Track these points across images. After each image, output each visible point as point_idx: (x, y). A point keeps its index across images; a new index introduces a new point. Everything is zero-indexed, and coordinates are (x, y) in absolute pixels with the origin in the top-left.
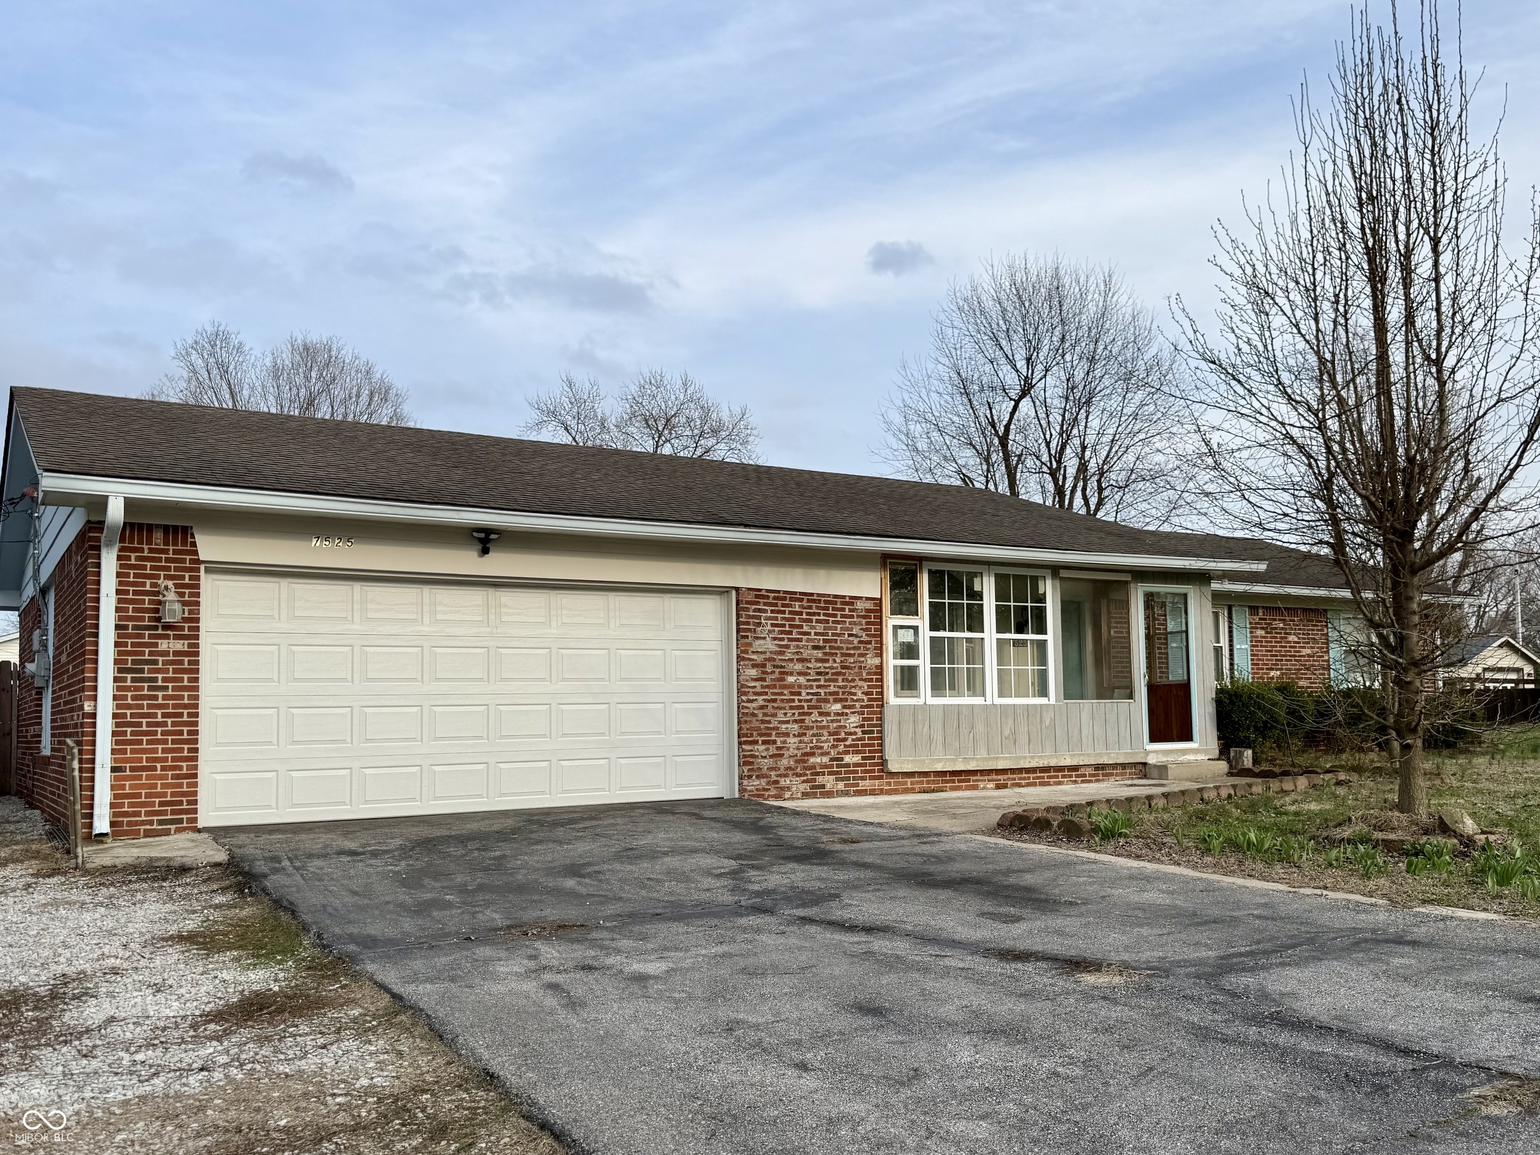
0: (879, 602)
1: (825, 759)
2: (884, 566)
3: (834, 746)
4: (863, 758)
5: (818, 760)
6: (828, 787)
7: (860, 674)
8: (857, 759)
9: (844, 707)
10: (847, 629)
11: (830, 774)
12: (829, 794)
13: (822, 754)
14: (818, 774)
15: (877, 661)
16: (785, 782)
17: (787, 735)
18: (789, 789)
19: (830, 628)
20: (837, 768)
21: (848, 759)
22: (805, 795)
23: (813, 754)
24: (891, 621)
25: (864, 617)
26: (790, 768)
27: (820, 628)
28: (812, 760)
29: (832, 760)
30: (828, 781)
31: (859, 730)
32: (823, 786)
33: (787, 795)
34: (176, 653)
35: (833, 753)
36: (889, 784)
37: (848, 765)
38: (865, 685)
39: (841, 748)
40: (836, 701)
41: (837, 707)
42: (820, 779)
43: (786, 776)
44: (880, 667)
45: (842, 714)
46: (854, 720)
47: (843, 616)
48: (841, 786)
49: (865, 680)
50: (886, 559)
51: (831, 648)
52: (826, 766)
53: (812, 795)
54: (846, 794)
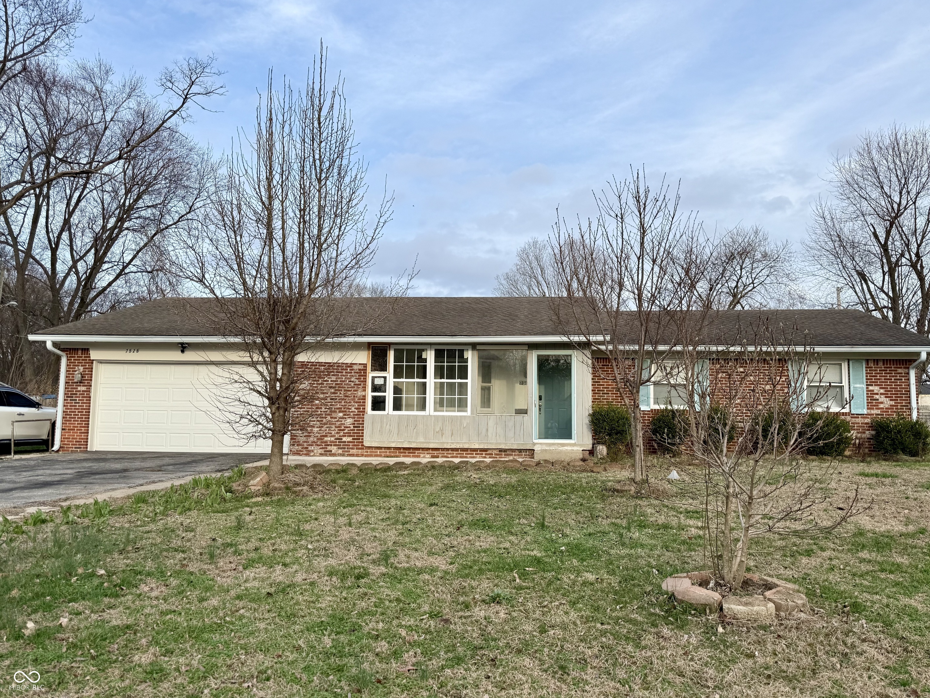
0: (365, 365)
1: (333, 439)
2: (369, 349)
3: (337, 433)
4: (353, 439)
5: (329, 439)
6: (333, 452)
7: (354, 399)
8: (350, 439)
9: (344, 415)
10: (349, 379)
11: (334, 445)
12: (334, 455)
13: (331, 436)
15: (363, 393)
16: (310, 448)
17: (314, 427)
18: (313, 451)
19: (339, 378)
20: (339, 443)
21: (344, 439)
22: (321, 455)
23: (326, 436)
24: (371, 375)
25: (357, 373)
26: (314, 442)
27: (334, 378)
28: (326, 439)
29: (336, 439)
30: (334, 449)
31: (352, 426)
32: (331, 451)
34: (83, 391)
35: (337, 436)
36: (367, 452)
37: (345, 442)
38: (356, 405)
40: (340, 412)
41: (341, 415)
44: (365, 396)
45: (343, 418)
46: (349, 421)
47: (346, 373)
48: (340, 451)
50: (370, 346)
51: (339, 387)
52: (333, 442)
53: (326, 455)
54: (343, 455)
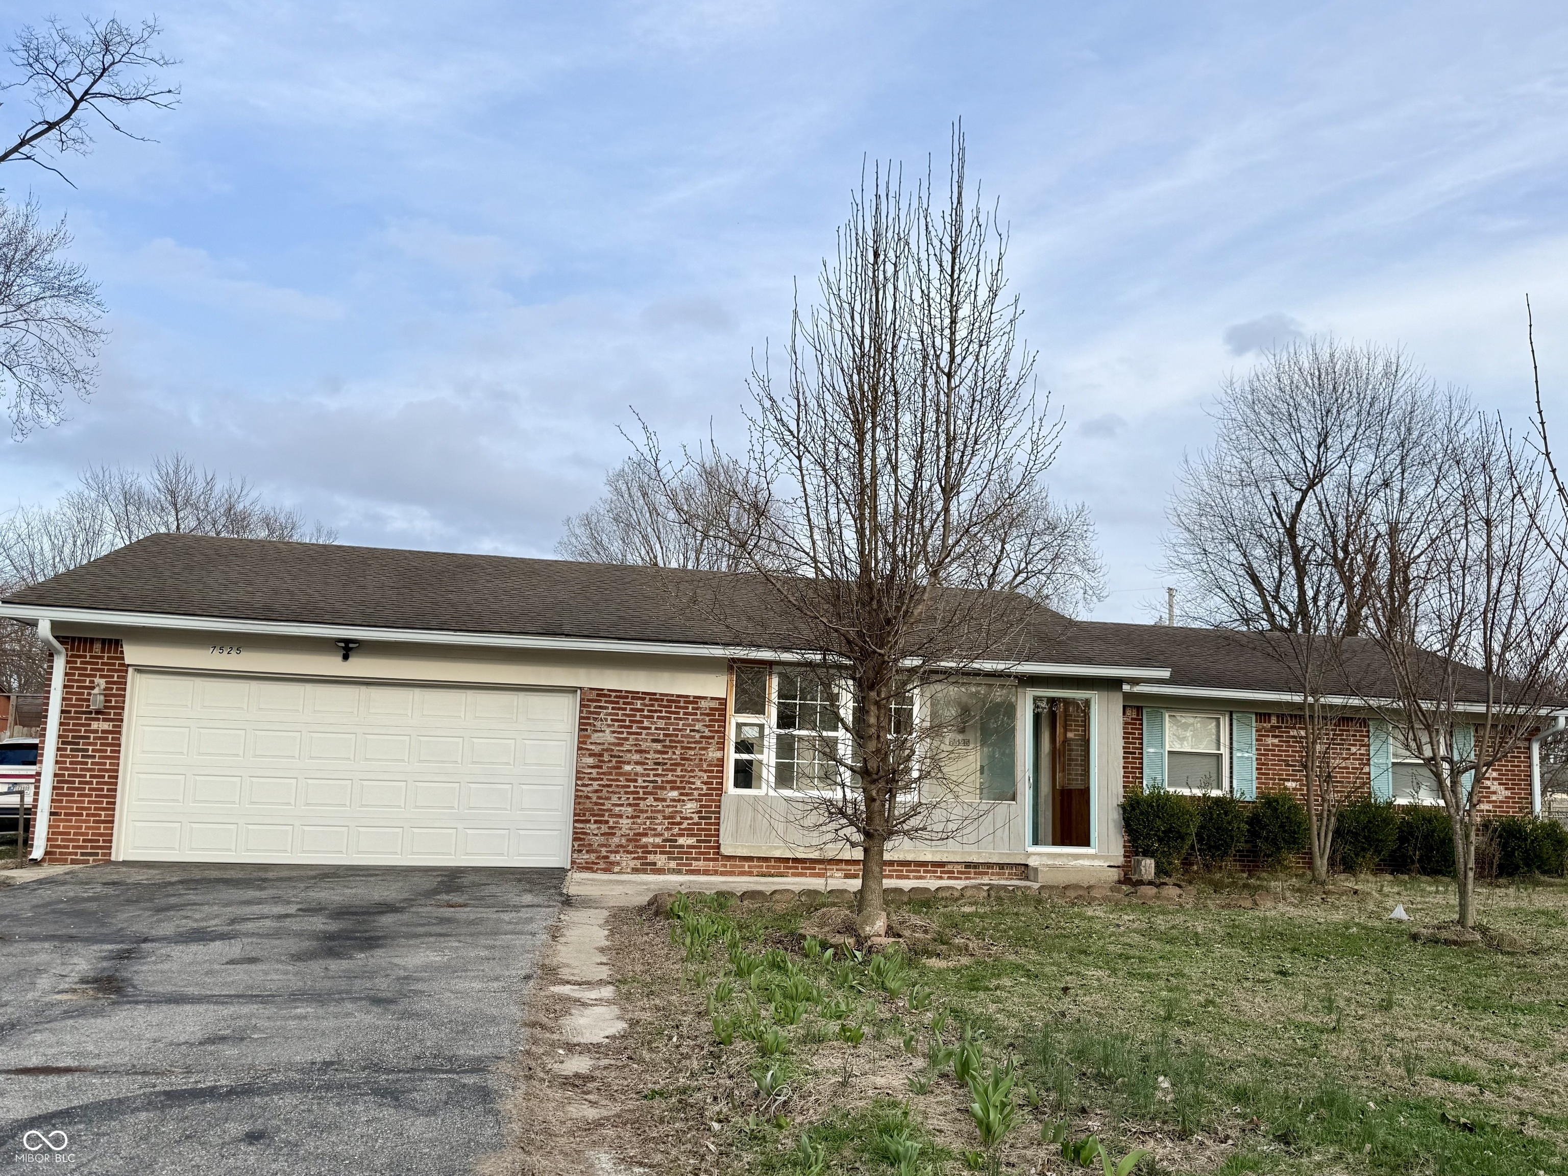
0: (723, 702)
1: (658, 840)
2: (730, 669)
3: (667, 829)
4: (698, 841)
5: (651, 840)
6: (659, 864)
7: (699, 765)
8: (691, 841)
9: (681, 794)
10: (690, 725)
11: (662, 853)
12: (660, 871)
13: (655, 835)
14: (650, 852)
15: (719, 754)
16: (612, 857)
17: (621, 816)
18: (618, 864)
19: (671, 724)
20: (670, 848)
21: (681, 841)
22: (635, 870)
23: (646, 835)
24: (734, 719)
25: (708, 715)
27: (661, 724)
28: (644, 840)
29: (665, 841)
30: (661, 860)
31: (696, 816)
32: (655, 864)
33: (617, 869)
34: (103, 732)
35: (667, 835)
36: (725, 866)
37: (682, 846)
38: (705, 775)
39: (676, 830)
40: (673, 789)
41: (675, 794)
42: (651, 858)
43: (617, 852)
44: (722, 760)
45: (679, 801)
46: (690, 807)
47: (685, 714)
48: (673, 864)
49: (706, 771)
50: (731, 665)
51: (671, 741)
52: (658, 846)
53: (644, 871)
54: (679, 872)
